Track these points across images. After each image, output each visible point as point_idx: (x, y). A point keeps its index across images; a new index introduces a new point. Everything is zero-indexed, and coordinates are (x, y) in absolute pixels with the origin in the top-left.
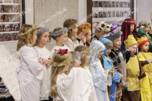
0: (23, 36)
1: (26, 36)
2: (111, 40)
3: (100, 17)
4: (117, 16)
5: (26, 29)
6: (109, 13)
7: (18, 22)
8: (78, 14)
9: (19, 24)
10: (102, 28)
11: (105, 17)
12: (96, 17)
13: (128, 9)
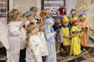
0: (12, 15)
1: (14, 15)
2: (54, 19)
3: (48, 6)
4: (57, 6)
5: (14, 11)
6: (53, 4)
7: (5, 8)
8: (36, 4)
9: (6, 9)
10: (52, 12)
11: (51, 6)
12: (46, 6)
13: (63, 2)
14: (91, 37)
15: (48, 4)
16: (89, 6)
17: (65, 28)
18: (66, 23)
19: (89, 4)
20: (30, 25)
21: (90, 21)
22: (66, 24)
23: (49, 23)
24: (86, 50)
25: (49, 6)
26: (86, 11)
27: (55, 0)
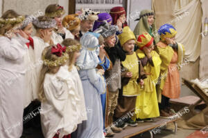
3: (85, 3)
4: (106, 3)
21: (187, 41)
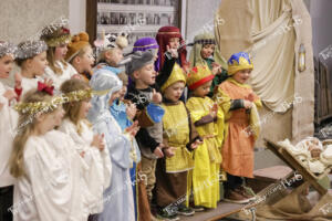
3: (112, 23)
6: (132, 15)
11: (123, 23)
12: (105, 23)
13: (170, 10)
14: (274, 140)
15: (112, 14)
16: (267, 23)
17: (173, 107)
18: (176, 89)
19: (265, 17)
20: (37, 96)
22: (175, 92)
23: (102, 85)
24: (256, 191)
25: (116, 23)
26: (256, 41)
27: (140, 2)
